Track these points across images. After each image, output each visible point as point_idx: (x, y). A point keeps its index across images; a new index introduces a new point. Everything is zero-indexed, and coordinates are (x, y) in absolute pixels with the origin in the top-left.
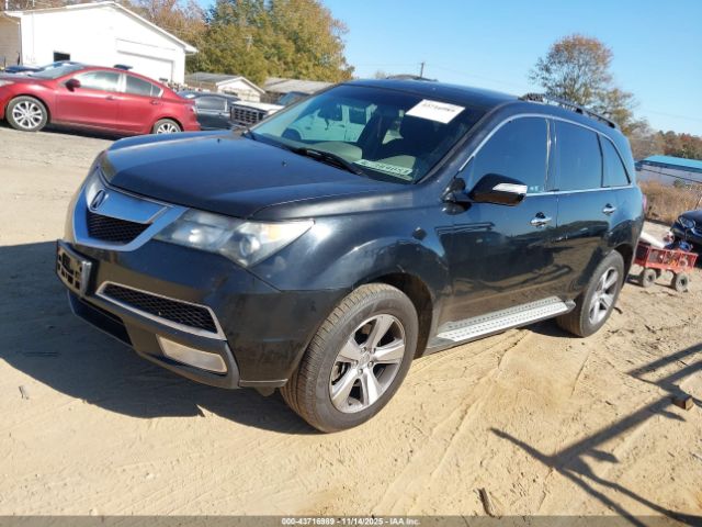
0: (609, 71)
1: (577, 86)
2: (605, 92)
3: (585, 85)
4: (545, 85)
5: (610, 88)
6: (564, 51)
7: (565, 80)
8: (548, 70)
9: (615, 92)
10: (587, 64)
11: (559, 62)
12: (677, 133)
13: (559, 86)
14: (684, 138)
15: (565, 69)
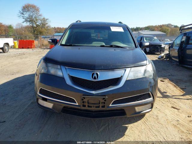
0: (40, 13)
1: (33, 18)
2: (41, 19)
3: (35, 17)
4: (24, 18)
5: (42, 18)
6: (26, 8)
7: (29, 16)
8: (23, 14)
9: (44, 18)
10: (34, 11)
11: (26, 12)
12: (56, 27)
13: (28, 18)
14: (58, 28)
15: (28, 13)
